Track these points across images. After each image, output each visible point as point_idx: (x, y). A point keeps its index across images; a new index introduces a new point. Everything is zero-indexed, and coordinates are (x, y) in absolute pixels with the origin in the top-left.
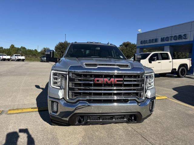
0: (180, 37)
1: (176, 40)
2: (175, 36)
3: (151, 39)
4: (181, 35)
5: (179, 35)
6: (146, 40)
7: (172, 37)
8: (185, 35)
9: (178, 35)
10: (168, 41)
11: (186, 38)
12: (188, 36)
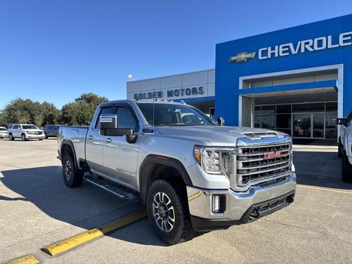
0: (195, 91)
1: (189, 94)
2: (188, 89)
3: (152, 92)
4: (195, 88)
5: (193, 88)
6: (143, 93)
7: (183, 90)
8: (200, 88)
9: (191, 88)
10: (178, 95)
11: (202, 93)
12: (205, 90)
